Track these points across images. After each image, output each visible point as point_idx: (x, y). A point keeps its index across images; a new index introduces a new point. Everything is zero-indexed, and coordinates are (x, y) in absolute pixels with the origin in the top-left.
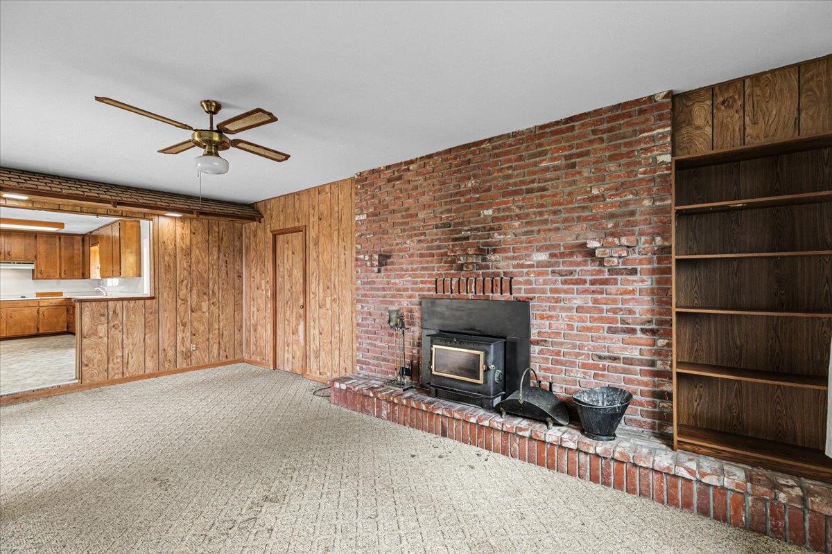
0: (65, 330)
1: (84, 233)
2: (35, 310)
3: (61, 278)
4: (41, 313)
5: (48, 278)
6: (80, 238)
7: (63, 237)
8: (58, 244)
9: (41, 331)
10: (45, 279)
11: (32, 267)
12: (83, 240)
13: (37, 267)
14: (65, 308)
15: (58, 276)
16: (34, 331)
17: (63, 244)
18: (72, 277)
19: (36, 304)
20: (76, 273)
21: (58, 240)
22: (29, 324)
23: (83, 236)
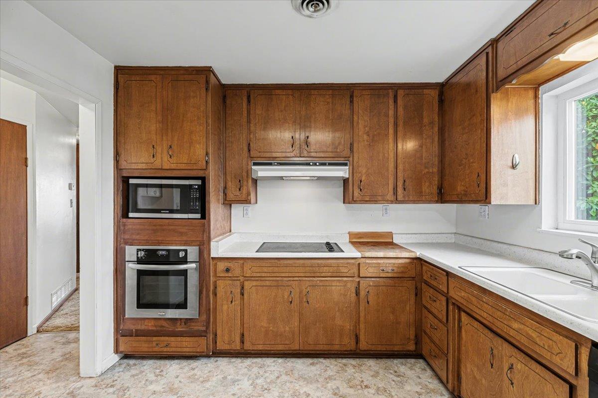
0: (412, 347)
1: (441, 79)
2: (352, 287)
3: (397, 201)
4: (363, 293)
5: (373, 200)
6: (434, 94)
7: (401, 93)
8: (391, 113)
9: (363, 345)
10: (366, 202)
11: (342, 172)
12: (441, 101)
13: (353, 172)
14: (410, 285)
15: (390, 196)
16: (350, 345)
17: (401, 110)
18: (419, 197)
19: (356, 271)
20: (425, 188)
21: (391, 102)
22: (339, 322)
23: (442, 88)
